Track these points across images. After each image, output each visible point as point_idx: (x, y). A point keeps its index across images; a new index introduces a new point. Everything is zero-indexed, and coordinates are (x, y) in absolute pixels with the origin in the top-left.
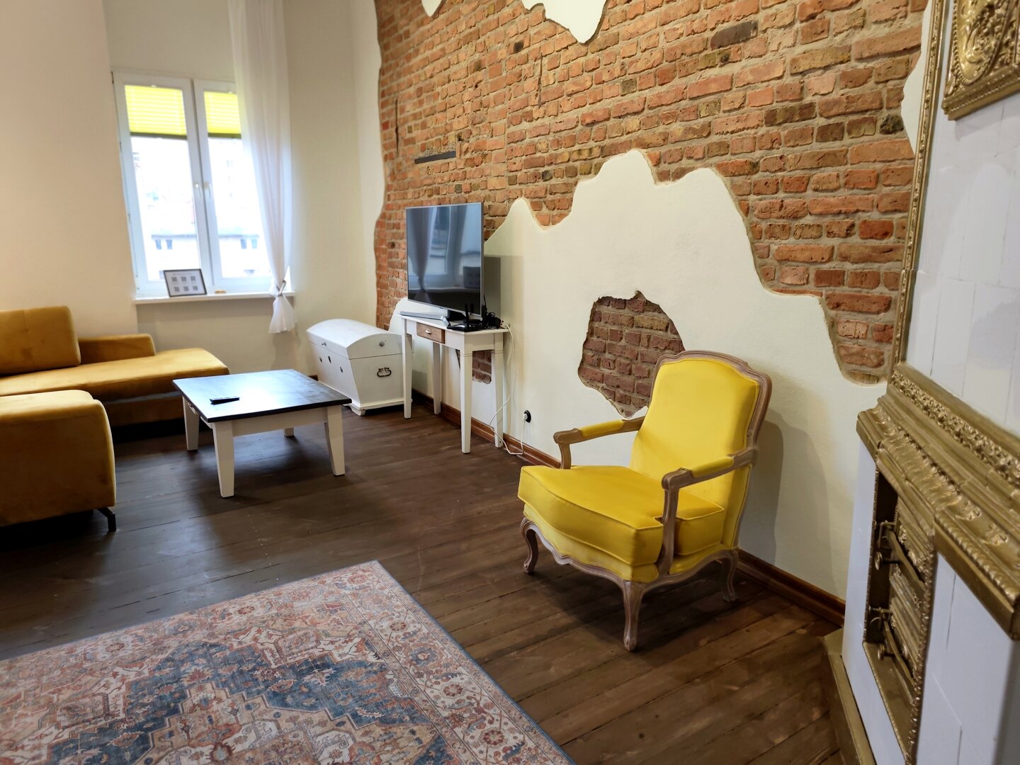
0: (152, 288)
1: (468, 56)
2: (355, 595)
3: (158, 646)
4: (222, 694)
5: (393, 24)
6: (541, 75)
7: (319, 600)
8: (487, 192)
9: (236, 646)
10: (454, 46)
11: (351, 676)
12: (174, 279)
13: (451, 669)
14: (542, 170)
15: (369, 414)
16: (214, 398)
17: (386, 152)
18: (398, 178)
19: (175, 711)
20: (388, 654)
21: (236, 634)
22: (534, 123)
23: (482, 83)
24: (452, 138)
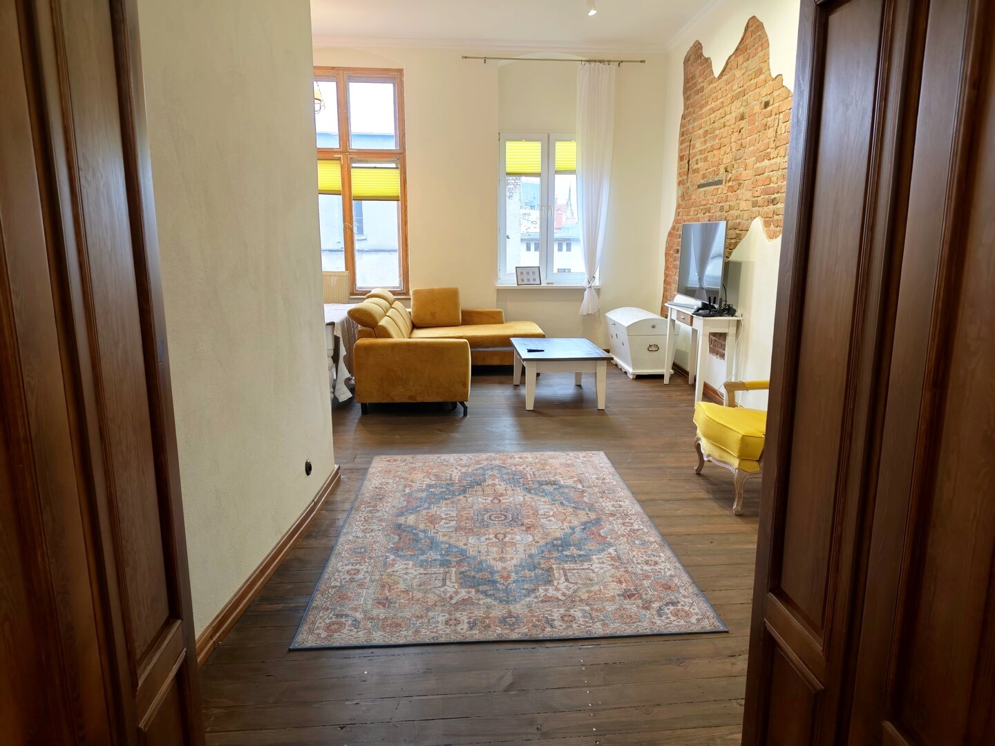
0: (508, 279)
1: (736, 108)
2: (582, 463)
3: (478, 462)
4: (502, 484)
5: (695, 80)
6: (778, 126)
7: (563, 461)
8: (739, 212)
9: (514, 469)
10: (729, 101)
11: (566, 490)
12: (522, 273)
13: (621, 499)
14: (773, 197)
15: (639, 377)
16: (529, 348)
17: (680, 179)
18: (686, 199)
19: (480, 484)
20: (589, 487)
21: (515, 465)
22: (772, 161)
23: (744, 129)
24: (722, 170)
